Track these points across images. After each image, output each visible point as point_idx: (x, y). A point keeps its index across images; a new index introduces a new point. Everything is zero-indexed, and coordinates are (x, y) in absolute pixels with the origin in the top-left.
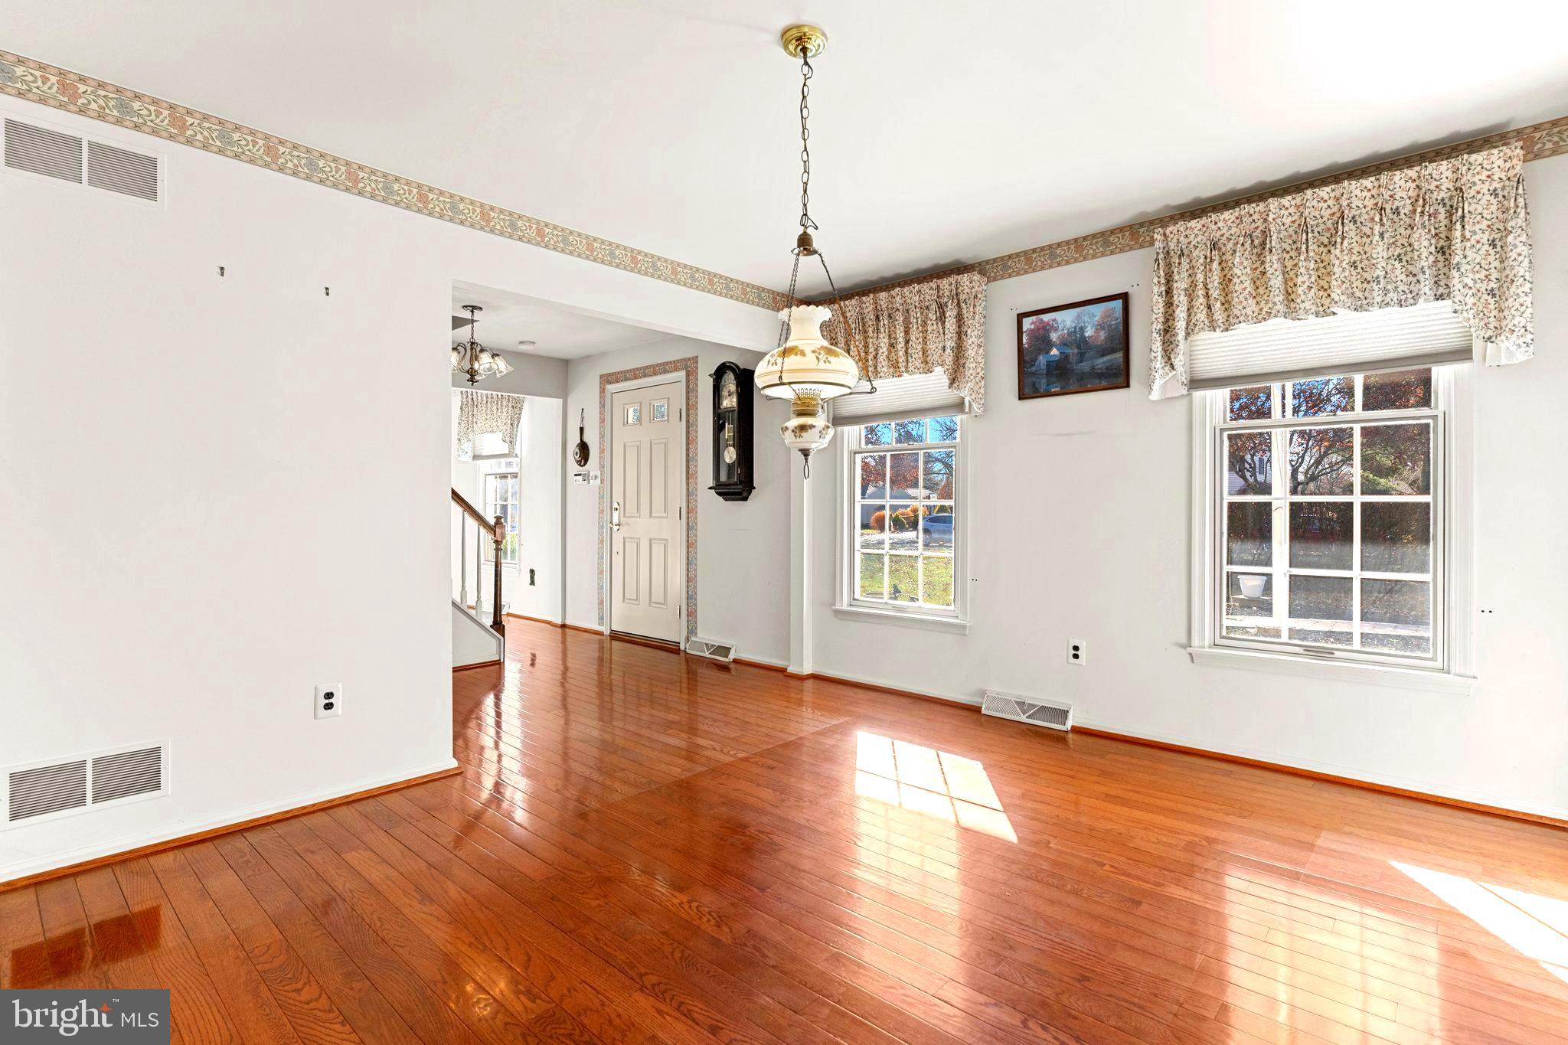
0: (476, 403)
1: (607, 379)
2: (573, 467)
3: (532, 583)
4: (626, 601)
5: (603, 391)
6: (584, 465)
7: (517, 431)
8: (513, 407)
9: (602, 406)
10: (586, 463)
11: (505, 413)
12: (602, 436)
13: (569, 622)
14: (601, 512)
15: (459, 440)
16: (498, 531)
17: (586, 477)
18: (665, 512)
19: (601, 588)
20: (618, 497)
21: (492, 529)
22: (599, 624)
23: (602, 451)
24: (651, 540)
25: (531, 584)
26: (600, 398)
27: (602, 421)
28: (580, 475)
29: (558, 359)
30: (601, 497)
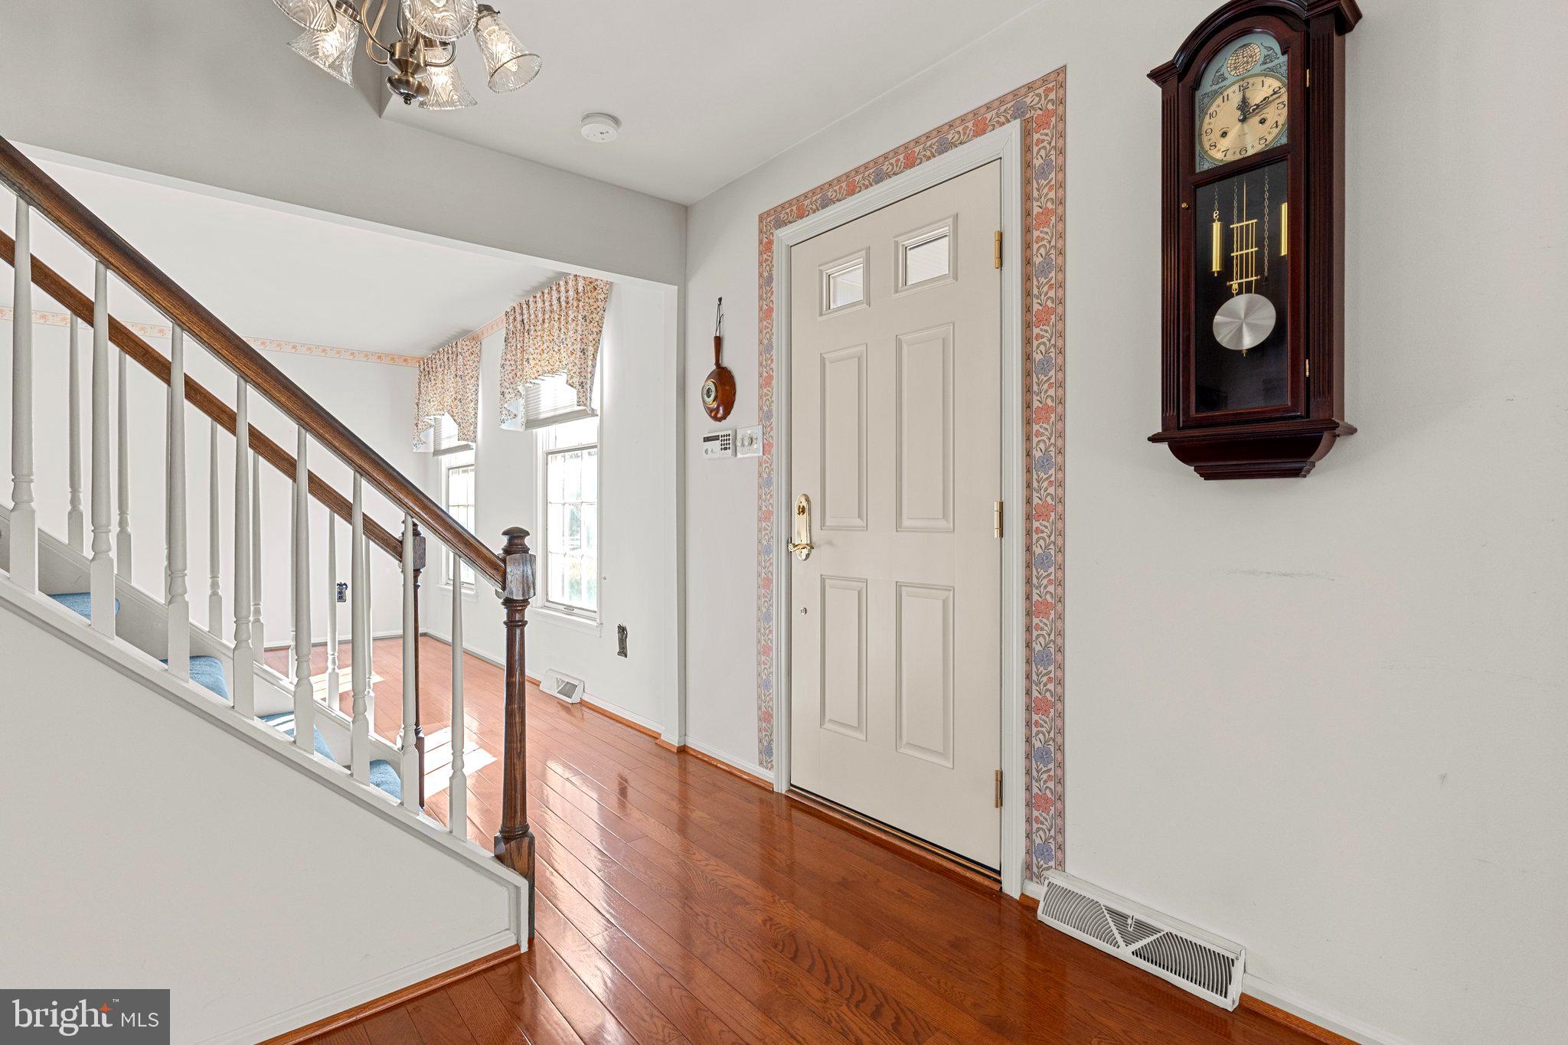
0: (527, 328)
1: (776, 218)
2: (701, 422)
3: (623, 652)
4: (827, 725)
5: (766, 247)
6: (724, 417)
7: (594, 366)
8: (584, 318)
9: (766, 281)
10: (727, 413)
11: (571, 333)
12: (766, 348)
13: (693, 743)
14: (765, 516)
15: (503, 394)
16: (513, 571)
17: (728, 442)
18: (945, 516)
19: (764, 685)
20: (805, 484)
21: (494, 567)
22: (761, 763)
23: (766, 381)
24: (899, 586)
25: (620, 653)
26: (761, 264)
27: (766, 314)
28: (716, 438)
29: (670, 202)
30: (765, 483)
